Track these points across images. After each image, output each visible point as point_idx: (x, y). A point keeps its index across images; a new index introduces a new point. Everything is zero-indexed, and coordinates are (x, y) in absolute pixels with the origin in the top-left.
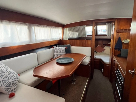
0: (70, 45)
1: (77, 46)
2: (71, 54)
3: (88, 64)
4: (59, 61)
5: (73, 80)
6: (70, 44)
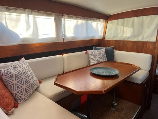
0: (113, 48)
1: (127, 50)
2: (115, 62)
3: (142, 83)
4: (95, 72)
5: (113, 103)
6: (113, 46)
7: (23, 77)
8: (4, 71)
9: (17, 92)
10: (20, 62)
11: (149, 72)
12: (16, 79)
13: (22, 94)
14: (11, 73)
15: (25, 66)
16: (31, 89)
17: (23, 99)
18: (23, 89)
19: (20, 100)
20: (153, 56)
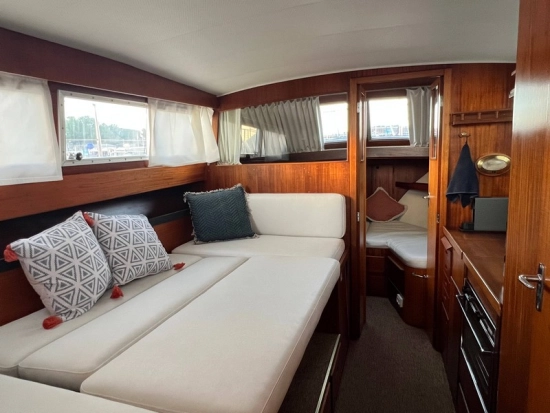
7: (76, 262)
8: (30, 245)
9: (59, 296)
10: (72, 222)
11: (342, 241)
12: (58, 266)
13: (70, 301)
14: (46, 251)
15: (82, 234)
16: (93, 293)
17: (71, 312)
18: (74, 290)
19: (65, 314)
20: (346, 197)
